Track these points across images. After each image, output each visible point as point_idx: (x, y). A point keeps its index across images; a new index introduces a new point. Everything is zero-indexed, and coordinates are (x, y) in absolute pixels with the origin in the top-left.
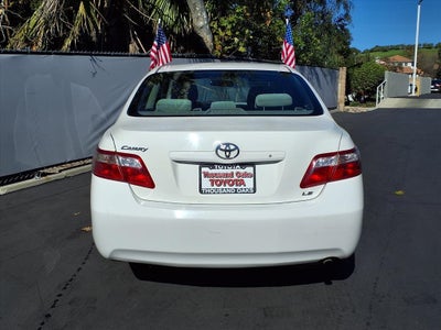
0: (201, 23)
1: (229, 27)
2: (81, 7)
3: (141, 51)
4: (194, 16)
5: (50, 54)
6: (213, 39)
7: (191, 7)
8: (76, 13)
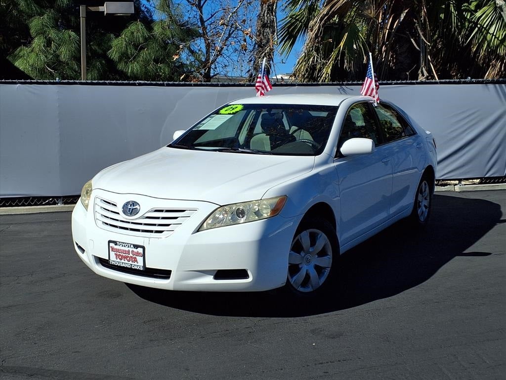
3: (430, 77)
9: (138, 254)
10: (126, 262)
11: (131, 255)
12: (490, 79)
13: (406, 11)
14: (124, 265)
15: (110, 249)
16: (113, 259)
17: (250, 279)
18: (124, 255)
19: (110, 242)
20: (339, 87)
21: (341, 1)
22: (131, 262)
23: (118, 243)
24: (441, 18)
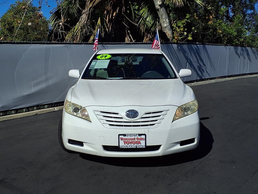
0: (165, 25)
1: (182, 26)
2: (99, 20)
3: (131, 41)
4: (161, 21)
5: (82, 44)
6: (173, 33)
7: (160, 16)
8: (97, 23)
9: (141, 139)
10: (132, 145)
11: (136, 140)
12: (146, 42)
13: (118, 8)
14: (131, 147)
15: (120, 139)
16: (122, 144)
17: (195, 142)
18: (131, 141)
19: (119, 135)
20: (102, 45)
21: (97, 1)
22: (136, 145)
23: (127, 135)
24: (128, 12)
